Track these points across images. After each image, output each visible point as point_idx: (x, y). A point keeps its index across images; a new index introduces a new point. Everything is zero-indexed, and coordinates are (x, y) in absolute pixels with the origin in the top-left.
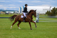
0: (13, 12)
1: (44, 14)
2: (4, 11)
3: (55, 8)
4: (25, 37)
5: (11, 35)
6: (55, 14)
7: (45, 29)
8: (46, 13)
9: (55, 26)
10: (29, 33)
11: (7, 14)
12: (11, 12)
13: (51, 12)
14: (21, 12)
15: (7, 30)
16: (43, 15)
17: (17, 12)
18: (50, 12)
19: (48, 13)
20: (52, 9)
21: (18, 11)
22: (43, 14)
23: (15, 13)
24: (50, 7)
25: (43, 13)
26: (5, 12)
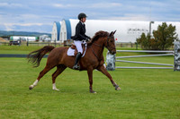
0: (34, 38)
1: (132, 45)
2: (6, 36)
3: (165, 25)
4: (72, 117)
5: (26, 110)
6: (164, 44)
7: (134, 90)
8: (137, 40)
9: (167, 82)
10: (85, 102)
11: (16, 43)
12: (26, 38)
13: (153, 37)
14: (58, 39)
15: (14, 94)
16: (129, 47)
17: (47, 39)
18: (149, 36)
19: (145, 42)
20: (156, 29)
21: (50, 36)
22: (127, 44)
23: (41, 41)
24: (149, 23)
25: (127, 41)
26: (9, 38)
